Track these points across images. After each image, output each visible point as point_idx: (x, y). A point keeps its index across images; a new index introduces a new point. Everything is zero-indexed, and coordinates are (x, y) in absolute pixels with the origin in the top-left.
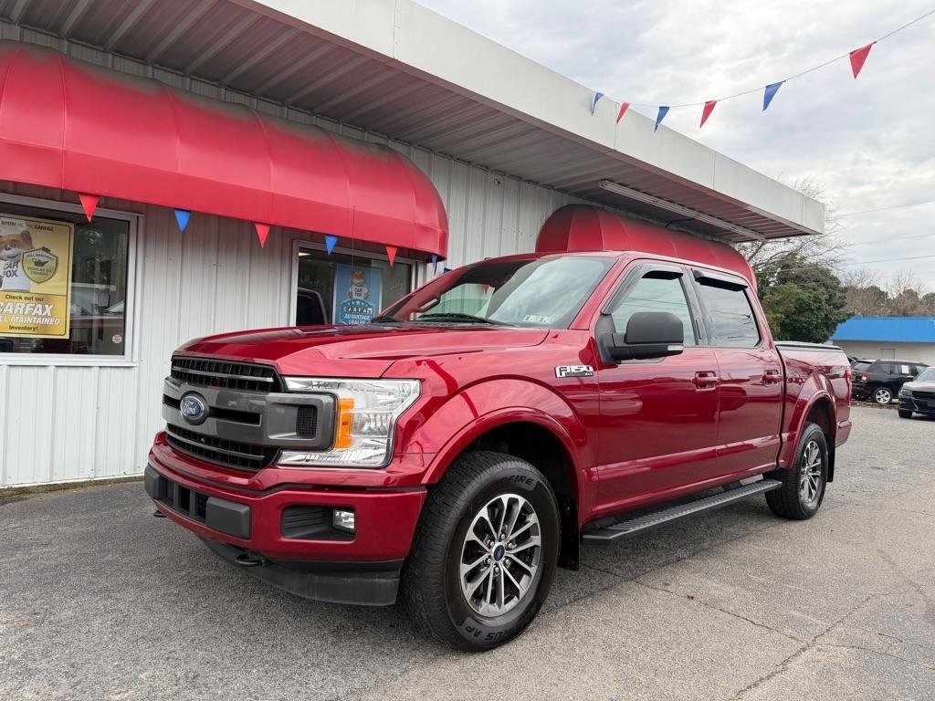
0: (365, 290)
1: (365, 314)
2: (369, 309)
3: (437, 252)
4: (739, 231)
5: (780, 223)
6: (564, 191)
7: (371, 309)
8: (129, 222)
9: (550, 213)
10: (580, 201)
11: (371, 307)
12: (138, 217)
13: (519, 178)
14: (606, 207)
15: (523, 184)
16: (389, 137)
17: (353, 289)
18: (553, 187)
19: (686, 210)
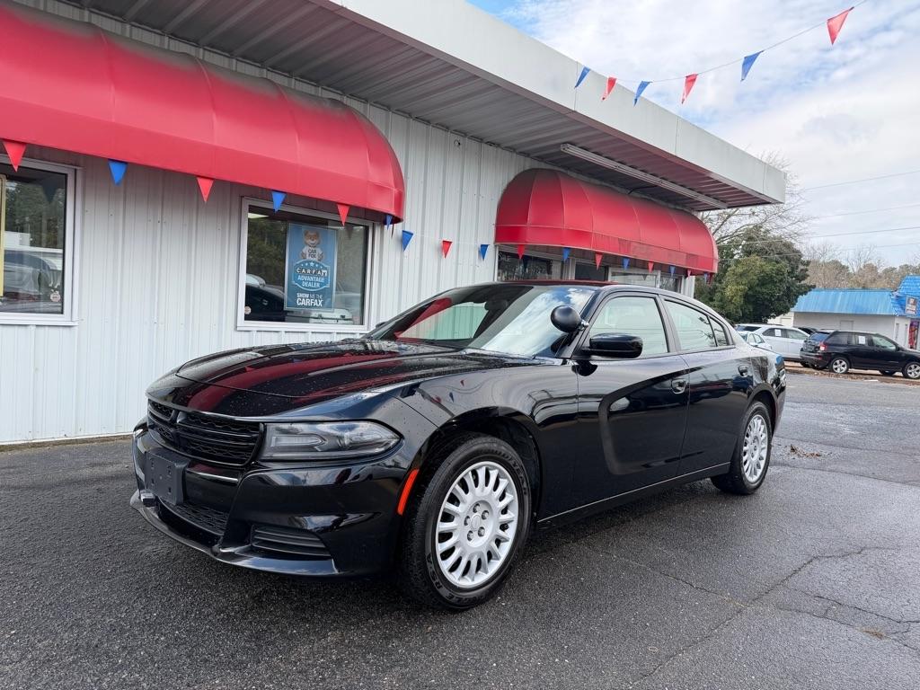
0: (319, 251)
1: (320, 276)
3: (392, 212)
4: (702, 198)
5: (742, 191)
6: (526, 154)
7: (326, 271)
8: (66, 175)
9: (512, 178)
10: (543, 166)
11: (326, 269)
12: (76, 170)
13: (480, 140)
14: (569, 173)
15: (484, 145)
16: (344, 93)
17: (306, 250)
18: (514, 150)
19: (648, 176)
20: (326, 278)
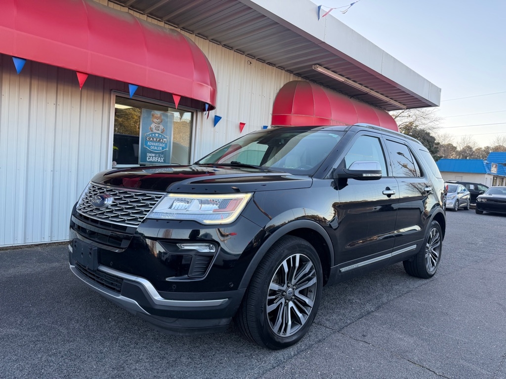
0: (161, 127)
1: (162, 143)
2: (164, 140)
3: (209, 102)
4: (392, 102)
5: (417, 99)
6: (290, 71)
7: (166, 140)
9: (282, 86)
10: (300, 79)
11: (166, 138)
13: (263, 61)
15: (266, 65)
16: (178, 26)
17: (153, 126)
18: (284, 68)
19: (363, 87)
20: (166, 144)
